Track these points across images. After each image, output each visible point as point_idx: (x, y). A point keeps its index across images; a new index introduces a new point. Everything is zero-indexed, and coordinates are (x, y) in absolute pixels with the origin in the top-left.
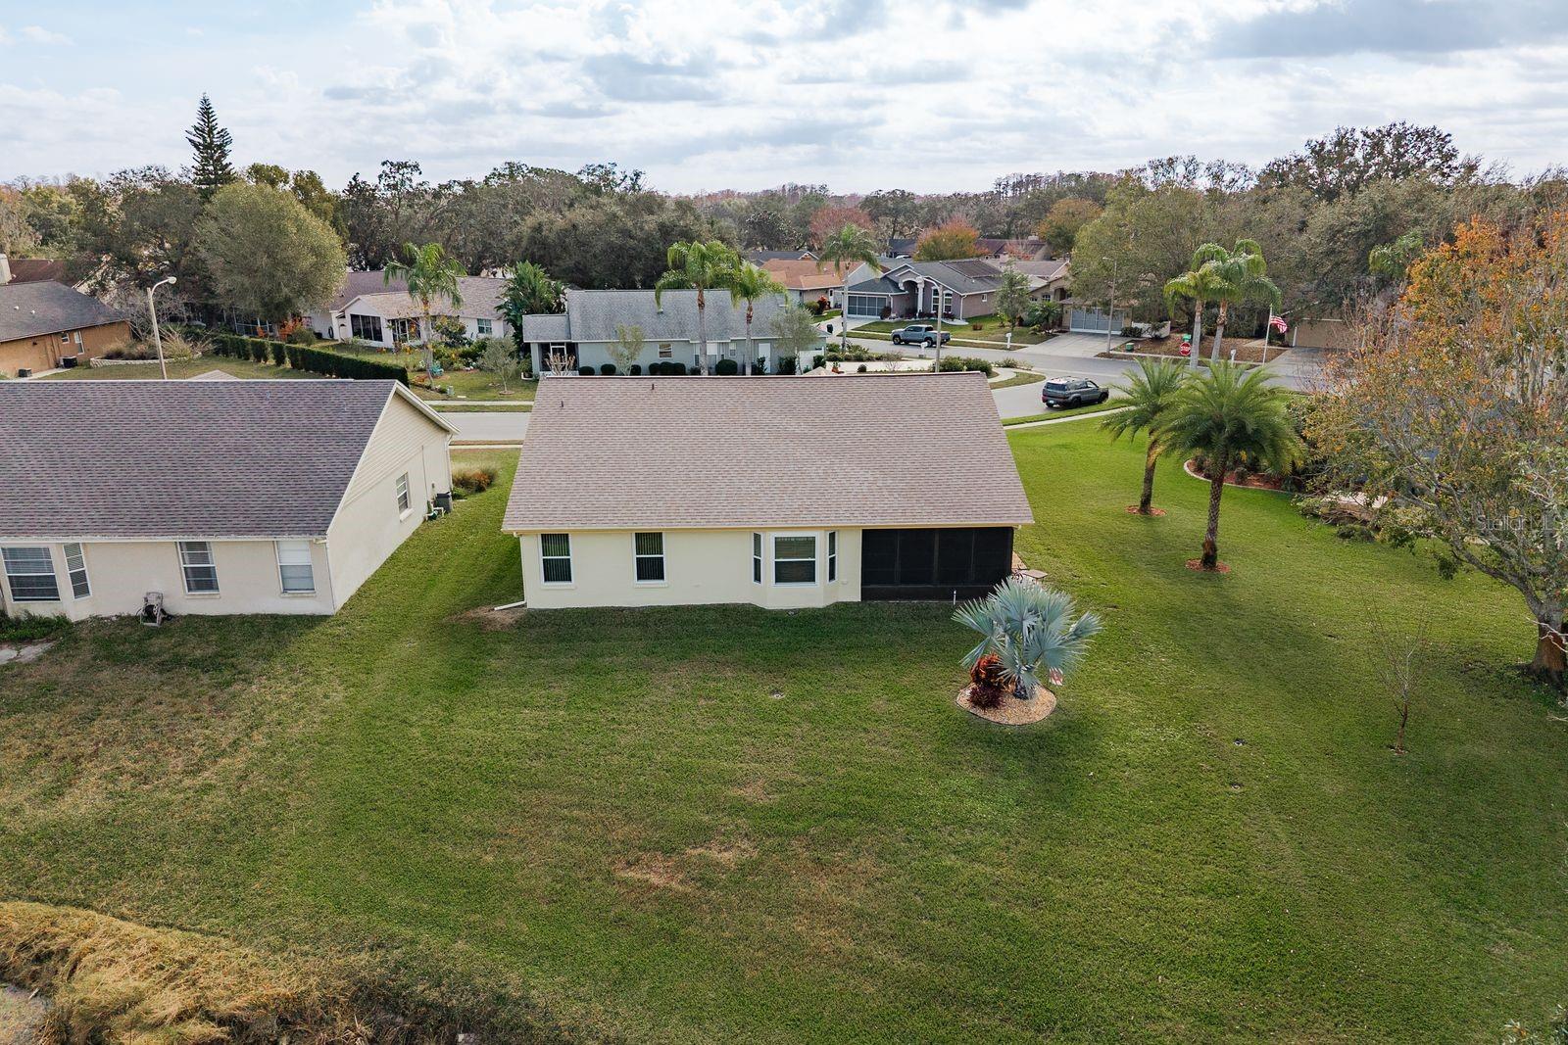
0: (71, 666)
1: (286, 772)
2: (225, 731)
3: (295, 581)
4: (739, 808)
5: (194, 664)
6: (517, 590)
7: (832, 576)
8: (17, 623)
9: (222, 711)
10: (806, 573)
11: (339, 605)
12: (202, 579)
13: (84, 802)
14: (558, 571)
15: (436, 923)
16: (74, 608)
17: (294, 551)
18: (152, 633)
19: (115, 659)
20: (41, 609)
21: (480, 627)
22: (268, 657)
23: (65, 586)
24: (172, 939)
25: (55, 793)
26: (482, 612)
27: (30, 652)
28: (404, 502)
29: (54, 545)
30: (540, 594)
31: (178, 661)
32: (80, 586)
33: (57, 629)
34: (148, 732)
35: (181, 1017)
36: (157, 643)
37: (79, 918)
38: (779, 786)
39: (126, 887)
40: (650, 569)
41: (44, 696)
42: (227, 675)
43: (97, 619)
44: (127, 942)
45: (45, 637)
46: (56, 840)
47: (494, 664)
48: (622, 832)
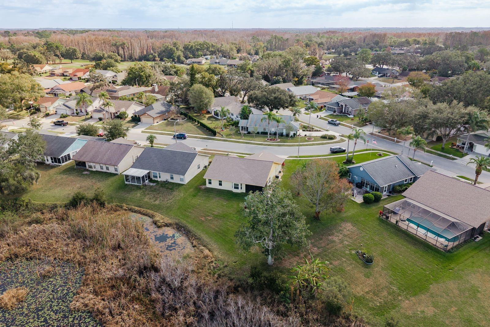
0: (158, 187)
1: (175, 203)
2: (171, 197)
3: (182, 180)
4: (213, 214)
5: (170, 189)
6: (205, 185)
7: (241, 189)
8: (153, 180)
9: (171, 195)
10: (238, 188)
11: (186, 183)
12: (172, 178)
13: (157, 202)
14: (210, 183)
15: (183, 219)
16: (159, 180)
17: (182, 177)
18: (166, 184)
19: (162, 187)
20: (156, 179)
21: (200, 188)
22: (177, 189)
23: (158, 177)
24: (163, 216)
25: (155, 201)
26: (201, 187)
27: (154, 184)
28: (199, 168)
29: (158, 172)
30: (208, 185)
31: (168, 188)
32: (160, 177)
33: (157, 182)
34: (164, 196)
35: (162, 222)
36: (167, 185)
37: (156, 213)
38: (218, 213)
39: (160, 211)
40: (220, 184)
41: (155, 190)
42: (172, 191)
43: (161, 181)
44: (159, 216)
45: (156, 182)
46: (155, 206)
47: (199, 194)
48: (202, 214)
